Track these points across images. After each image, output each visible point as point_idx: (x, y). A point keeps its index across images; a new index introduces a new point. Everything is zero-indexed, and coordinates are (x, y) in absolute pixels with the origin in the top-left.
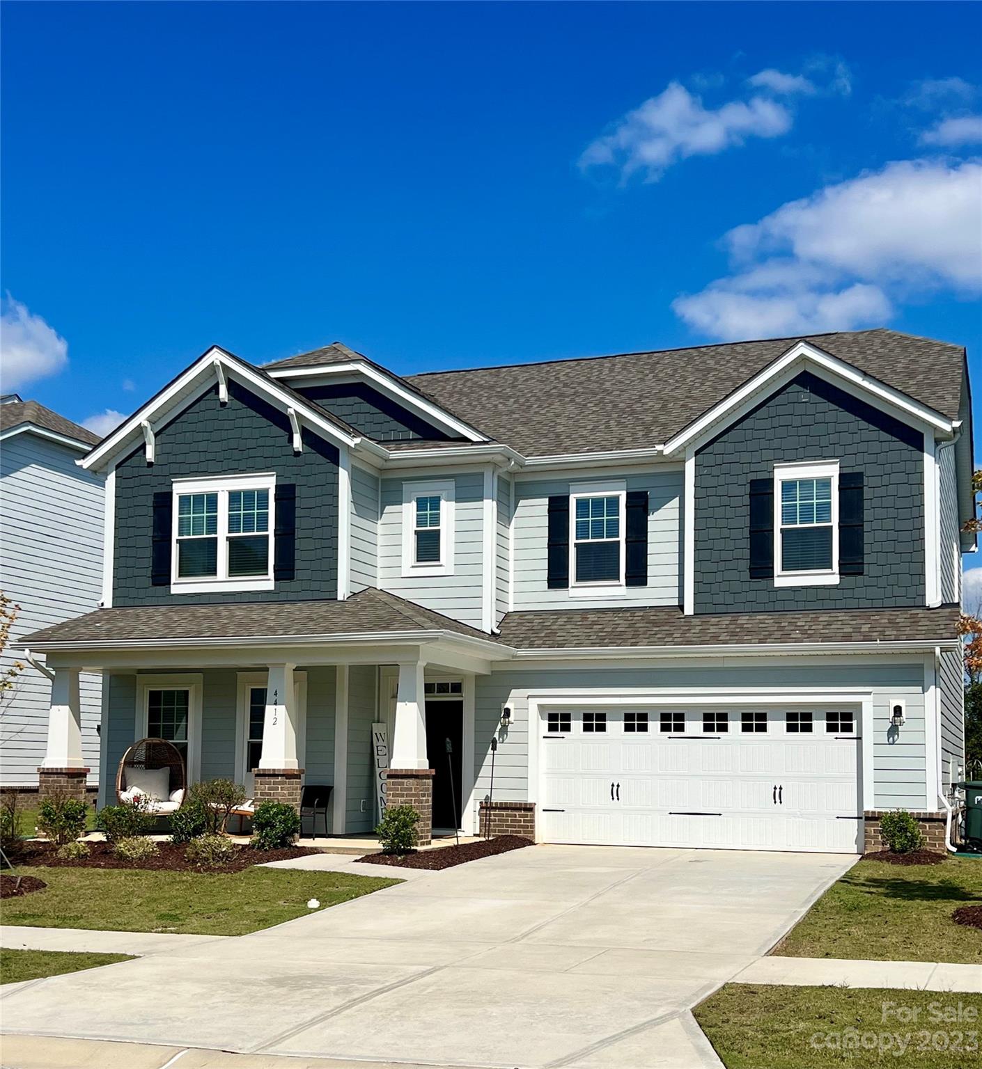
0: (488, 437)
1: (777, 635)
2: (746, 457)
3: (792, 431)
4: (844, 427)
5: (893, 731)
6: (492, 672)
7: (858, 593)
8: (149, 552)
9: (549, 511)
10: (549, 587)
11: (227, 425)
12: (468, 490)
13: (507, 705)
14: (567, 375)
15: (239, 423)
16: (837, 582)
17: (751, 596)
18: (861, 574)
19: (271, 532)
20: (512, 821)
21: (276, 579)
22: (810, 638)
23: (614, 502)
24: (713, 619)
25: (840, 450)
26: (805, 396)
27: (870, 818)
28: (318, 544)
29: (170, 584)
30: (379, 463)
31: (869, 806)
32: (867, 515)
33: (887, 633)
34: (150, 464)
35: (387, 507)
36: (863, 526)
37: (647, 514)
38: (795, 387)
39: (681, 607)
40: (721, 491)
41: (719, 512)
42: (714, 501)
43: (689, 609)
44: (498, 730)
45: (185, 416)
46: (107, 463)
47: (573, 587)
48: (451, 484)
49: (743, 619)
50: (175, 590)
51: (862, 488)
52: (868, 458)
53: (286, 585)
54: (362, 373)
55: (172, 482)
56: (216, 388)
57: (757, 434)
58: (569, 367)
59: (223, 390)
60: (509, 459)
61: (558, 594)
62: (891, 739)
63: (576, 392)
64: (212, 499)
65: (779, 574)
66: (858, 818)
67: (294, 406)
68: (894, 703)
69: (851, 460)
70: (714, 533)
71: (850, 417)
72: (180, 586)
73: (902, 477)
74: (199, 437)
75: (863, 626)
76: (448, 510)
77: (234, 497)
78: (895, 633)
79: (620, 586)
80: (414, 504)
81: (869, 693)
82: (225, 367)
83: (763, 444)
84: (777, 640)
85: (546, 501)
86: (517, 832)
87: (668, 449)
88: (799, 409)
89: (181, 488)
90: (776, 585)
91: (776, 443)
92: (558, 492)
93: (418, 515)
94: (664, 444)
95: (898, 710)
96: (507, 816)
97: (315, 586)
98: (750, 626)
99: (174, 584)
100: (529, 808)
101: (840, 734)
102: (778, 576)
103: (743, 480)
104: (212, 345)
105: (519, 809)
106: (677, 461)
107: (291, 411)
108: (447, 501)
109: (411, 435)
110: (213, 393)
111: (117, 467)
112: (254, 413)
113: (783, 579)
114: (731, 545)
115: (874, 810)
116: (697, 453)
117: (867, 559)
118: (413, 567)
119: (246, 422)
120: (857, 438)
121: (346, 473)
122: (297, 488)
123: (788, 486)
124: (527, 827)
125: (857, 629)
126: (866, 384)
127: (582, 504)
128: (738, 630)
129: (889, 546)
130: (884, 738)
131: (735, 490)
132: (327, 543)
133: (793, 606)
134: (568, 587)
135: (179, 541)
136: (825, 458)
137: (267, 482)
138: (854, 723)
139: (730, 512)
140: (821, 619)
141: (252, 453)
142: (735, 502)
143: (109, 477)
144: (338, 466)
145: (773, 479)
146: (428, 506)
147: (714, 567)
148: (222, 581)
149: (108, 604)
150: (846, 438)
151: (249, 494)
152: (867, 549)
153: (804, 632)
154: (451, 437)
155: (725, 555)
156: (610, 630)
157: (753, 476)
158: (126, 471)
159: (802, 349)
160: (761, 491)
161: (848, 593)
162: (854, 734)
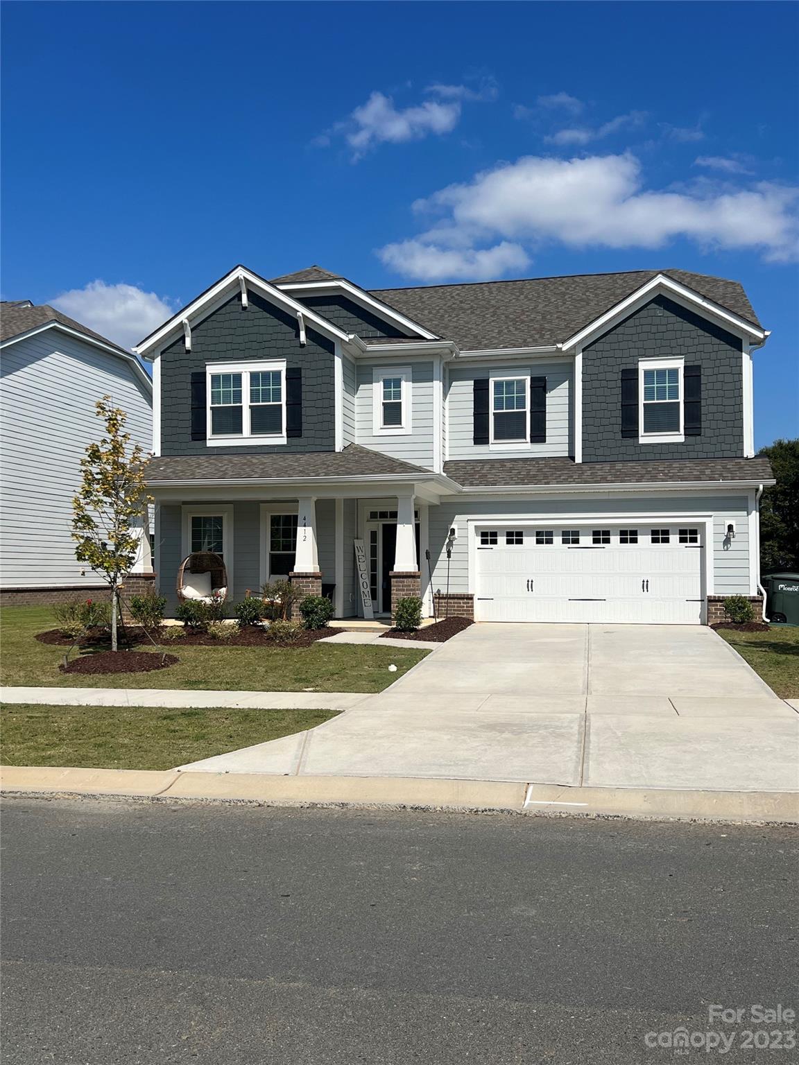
0: (438, 336)
1: (648, 476)
2: (618, 353)
3: (651, 336)
4: (688, 334)
5: (727, 541)
6: (441, 503)
7: (698, 448)
8: (189, 416)
9: (474, 390)
10: (475, 444)
11: (248, 323)
12: (422, 374)
13: (452, 527)
14: (458, 294)
15: (256, 322)
16: (683, 440)
17: (623, 450)
18: (699, 435)
19: (283, 402)
20: (458, 607)
21: (288, 437)
22: (672, 478)
23: (522, 383)
24: (597, 466)
25: (684, 350)
26: (660, 312)
27: (712, 600)
28: (319, 412)
29: (206, 439)
30: (357, 353)
31: (711, 592)
32: (704, 394)
33: (724, 475)
34: (188, 352)
35: (361, 386)
36: (700, 402)
37: (546, 393)
38: (653, 305)
39: (572, 458)
40: (601, 376)
41: (600, 392)
42: (596, 384)
43: (579, 459)
44: (446, 543)
45: (214, 316)
46: (154, 350)
47: (492, 444)
48: (409, 370)
49: (619, 466)
50: (210, 444)
51: (700, 376)
52: (704, 356)
53: (295, 441)
54: (343, 288)
55: (206, 365)
56: (239, 296)
57: (626, 338)
58: (457, 289)
59: (244, 297)
60: (452, 352)
61: (481, 448)
62: (726, 547)
63: (472, 307)
64: (238, 378)
65: (643, 434)
66: (701, 601)
67: (302, 310)
68: (728, 522)
69: (692, 357)
70: (596, 406)
71: (691, 327)
72: (214, 441)
73: (728, 369)
74: (226, 332)
75: (706, 470)
76: (407, 388)
77: (254, 377)
78: (729, 475)
79: (527, 443)
80: (382, 383)
81: (711, 516)
82: (246, 280)
83: (631, 344)
84: (648, 480)
85: (472, 383)
86: (461, 614)
87: (565, 347)
88: (657, 321)
89: (212, 369)
90: (640, 442)
91: (639, 344)
92: (480, 376)
93: (384, 392)
94: (563, 343)
95: (730, 527)
96: (454, 603)
97: (318, 441)
98: (626, 470)
99: (210, 439)
100: (470, 598)
101: (688, 544)
102: (642, 436)
103: (616, 369)
104: (237, 265)
105: (463, 598)
106: (571, 355)
107: (299, 314)
108: (406, 381)
109: (379, 334)
110: (236, 300)
111: (162, 353)
112: (268, 316)
113: (645, 438)
114: (608, 414)
115: (715, 595)
116: (584, 350)
117: (703, 425)
118: (381, 429)
119: (262, 322)
120: (696, 341)
121: (340, 360)
122: (302, 370)
123: (648, 374)
124: (469, 610)
125: (702, 472)
126: (705, 304)
127: (497, 385)
128: (618, 473)
129: (718, 416)
130: (721, 546)
131: (610, 376)
132: (327, 411)
133: (652, 457)
134: (488, 443)
135: (212, 408)
136: (674, 355)
137: (280, 366)
138: (699, 536)
139: (607, 392)
140: (674, 466)
141: (267, 344)
142: (612, 384)
143: (155, 361)
144: (334, 355)
145: (638, 369)
146: (392, 386)
147: (596, 430)
148: (246, 438)
149: (158, 454)
150: (688, 341)
151: (266, 375)
152: (703, 417)
153: (665, 474)
154: (409, 335)
155: (605, 422)
156: (525, 473)
157: (623, 367)
158: (169, 356)
159: (660, 279)
160: (630, 377)
161: (690, 448)
162: (698, 544)
